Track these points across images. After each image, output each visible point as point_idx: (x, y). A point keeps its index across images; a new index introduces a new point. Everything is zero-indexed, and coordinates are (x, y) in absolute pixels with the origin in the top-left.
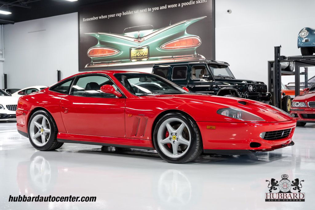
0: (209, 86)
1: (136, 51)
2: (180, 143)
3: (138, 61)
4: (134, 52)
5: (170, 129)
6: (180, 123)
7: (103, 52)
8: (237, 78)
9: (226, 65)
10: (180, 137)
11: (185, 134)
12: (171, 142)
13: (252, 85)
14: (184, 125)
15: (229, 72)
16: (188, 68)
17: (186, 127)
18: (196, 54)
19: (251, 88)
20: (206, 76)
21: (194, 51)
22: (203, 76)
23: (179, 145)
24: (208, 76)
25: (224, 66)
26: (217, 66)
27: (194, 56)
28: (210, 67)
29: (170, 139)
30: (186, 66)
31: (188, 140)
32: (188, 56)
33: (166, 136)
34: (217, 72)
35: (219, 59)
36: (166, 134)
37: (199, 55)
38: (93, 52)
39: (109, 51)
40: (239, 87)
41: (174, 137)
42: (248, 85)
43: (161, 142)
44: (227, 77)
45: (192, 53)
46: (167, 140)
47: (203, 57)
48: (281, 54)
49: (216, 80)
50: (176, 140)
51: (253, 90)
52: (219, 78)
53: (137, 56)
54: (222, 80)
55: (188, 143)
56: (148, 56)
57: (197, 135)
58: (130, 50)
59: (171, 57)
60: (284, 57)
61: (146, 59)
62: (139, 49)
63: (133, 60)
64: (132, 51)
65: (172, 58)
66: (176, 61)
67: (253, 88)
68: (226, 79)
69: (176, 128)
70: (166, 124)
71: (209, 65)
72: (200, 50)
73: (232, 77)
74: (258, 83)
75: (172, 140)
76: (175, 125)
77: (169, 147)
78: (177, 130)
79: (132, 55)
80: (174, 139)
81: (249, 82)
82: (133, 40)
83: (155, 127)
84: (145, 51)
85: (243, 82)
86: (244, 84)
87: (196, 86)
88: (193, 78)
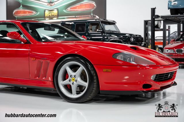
0: (102, 37)
1: (49, 12)
2: (78, 84)
3: (50, 19)
4: (47, 13)
5: (70, 71)
6: (79, 66)
7: (25, 12)
8: (122, 32)
9: (114, 22)
10: (79, 79)
11: (83, 76)
12: (71, 83)
13: (133, 37)
14: (82, 68)
15: (116, 27)
16: (87, 24)
17: (84, 70)
18: (92, 14)
19: (132, 39)
20: (99, 31)
21: (91, 13)
22: (98, 30)
23: (78, 87)
24: (101, 30)
25: (113, 23)
26: (107, 23)
27: (91, 16)
28: (103, 24)
29: (70, 80)
30: (85, 23)
31: (86, 81)
32: (87, 16)
33: (66, 78)
34: (107, 28)
35: (109, 18)
36: (66, 76)
37: (94, 15)
38: (17, 13)
39: (29, 12)
40: (124, 38)
41: (73, 79)
42: (130, 37)
43: (61, 83)
44: (115, 31)
45: (90, 14)
46: (66, 82)
47: (97, 17)
48: (156, 14)
49: (107, 33)
50: (75, 82)
51: (134, 41)
52: (109, 32)
53: (49, 16)
54: (111, 33)
55: (86, 84)
56: (58, 16)
57: (95, 78)
58: (45, 11)
59: (74, 16)
60: (158, 16)
61: (56, 18)
62: (51, 10)
63: (46, 19)
64: (46, 12)
65: (75, 17)
66: (77, 19)
67: (134, 39)
68: (114, 32)
69: (75, 71)
70: (66, 67)
71: (102, 22)
72: (95, 12)
73: (119, 31)
74: (137, 35)
75: (72, 82)
76: (74, 68)
77: (68, 88)
78: (76, 72)
79: (46, 15)
80: (73, 81)
81: (131, 35)
82: (46, 4)
83: (56, 69)
84: (55, 12)
85: (127, 35)
86: (127, 36)
87: (92, 38)
88: (90, 32)
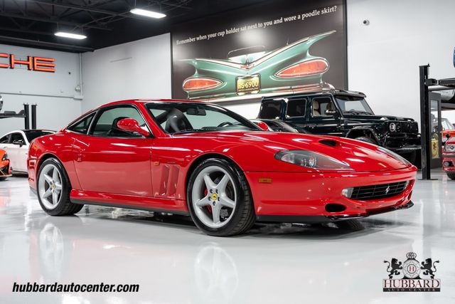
0: (335, 125)
1: (244, 81)
3: (246, 94)
4: (241, 83)
7: (202, 83)
8: (377, 113)
9: (361, 95)
13: (395, 123)
15: (366, 105)
16: (308, 101)
18: (321, 82)
19: (393, 127)
20: (330, 112)
21: (320, 79)
22: (327, 111)
24: (334, 112)
25: (359, 97)
26: (347, 98)
27: (320, 85)
28: (337, 99)
30: (305, 99)
32: (311, 85)
34: (349, 106)
35: (353, 88)
37: (326, 83)
38: (190, 84)
39: (210, 83)
40: (377, 126)
42: (390, 123)
44: (362, 113)
45: (317, 81)
47: (331, 86)
49: (345, 117)
51: (396, 129)
52: (350, 114)
53: (245, 88)
54: (355, 116)
56: (260, 87)
58: (237, 80)
59: (289, 87)
60: (433, 81)
61: (256, 92)
62: (248, 78)
63: (240, 94)
64: (238, 81)
65: (291, 89)
66: (295, 93)
67: (397, 127)
68: (360, 115)
71: (336, 96)
72: (327, 78)
73: (370, 112)
74: (406, 119)
79: (239, 87)
81: (391, 118)
82: (239, 66)
84: (255, 80)
85: (382, 119)
86: (383, 121)
87: (318, 126)
88: (315, 114)
